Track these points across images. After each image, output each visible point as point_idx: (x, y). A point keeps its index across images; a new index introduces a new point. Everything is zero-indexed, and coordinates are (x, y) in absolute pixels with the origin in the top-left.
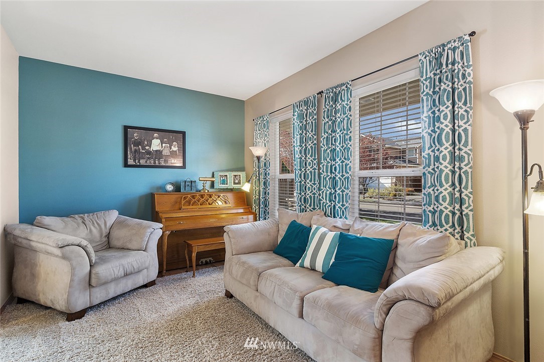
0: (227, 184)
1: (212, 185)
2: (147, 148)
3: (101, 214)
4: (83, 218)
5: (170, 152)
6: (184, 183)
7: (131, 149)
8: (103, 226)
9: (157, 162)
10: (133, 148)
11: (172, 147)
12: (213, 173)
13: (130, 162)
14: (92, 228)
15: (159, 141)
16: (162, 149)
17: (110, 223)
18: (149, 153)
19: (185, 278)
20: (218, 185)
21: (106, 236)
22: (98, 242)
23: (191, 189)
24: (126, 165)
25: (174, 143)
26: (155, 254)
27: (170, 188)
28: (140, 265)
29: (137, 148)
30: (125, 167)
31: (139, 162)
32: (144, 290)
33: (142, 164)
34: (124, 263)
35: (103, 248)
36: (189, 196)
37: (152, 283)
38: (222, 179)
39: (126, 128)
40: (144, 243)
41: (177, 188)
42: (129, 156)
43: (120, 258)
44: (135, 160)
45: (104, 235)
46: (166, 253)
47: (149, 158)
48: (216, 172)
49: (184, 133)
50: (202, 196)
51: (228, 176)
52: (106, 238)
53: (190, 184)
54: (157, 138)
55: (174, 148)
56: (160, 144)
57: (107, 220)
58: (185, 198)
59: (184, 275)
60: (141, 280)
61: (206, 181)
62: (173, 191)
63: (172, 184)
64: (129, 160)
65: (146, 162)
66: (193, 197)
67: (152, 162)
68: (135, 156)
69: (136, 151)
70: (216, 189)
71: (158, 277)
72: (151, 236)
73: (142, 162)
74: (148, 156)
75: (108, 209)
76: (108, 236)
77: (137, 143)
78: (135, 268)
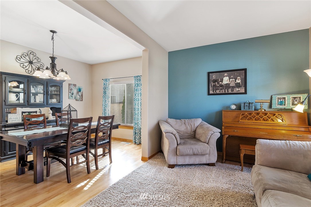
0: (285, 105)
1: (270, 106)
2: (220, 83)
3: (193, 120)
4: (185, 121)
5: (235, 84)
6: (243, 104)
7: (211, 85)
8: (193, 126)
9: (226, 91)
10: (213, 84)
11: (237, 80)
12: (272, 96)
13: (211, 92)
14: (188, 126)
15: (228, 78)
16: (229, 83)
17: (196, 125)
18: (221, 86)
19: (236, 169)
20: (276, 105)
21: (194, 131)
22: (189, 134)
23: (249, 108)
24: (209, 94)
25: (238, 77)
26: (215, 148)
27: (233, 107)
28: (202, 151)
29: (215, 84)
30: (208, 95)
31: (216, 92)
32: (207, 167)
33: (217, 93)
34: (193, 148)
35: (191, 138)
36: (246, 113)
37: (213, 165)
38: (280, 101)
39: (209, 73)
40: (207, 139)
41: (239, 107)
42: (210, 89)
43: (193, 144)
44: (213, 91)
45: (193, 131)
46: (225, 149)
47: (221, 89)
48: (274, 95)
49: (245, 70)
50: (258, 114)
51: (286, 99)
52: (194, 133)
53: (248, 105)
54: (226, 76)
55: (239, 81)
56: (229, 80)
57: (195, 123)
58: (243, 114)
59: (236, 167)
60: (204, 160)
61: (263, 102)
62: (235, 109)
63: (235, 105)
64: (210, 91)
65: (220, 91)
66: (250, 114)
67: (224, 91)
68: (214, 88)
69: (214, 85)
70: (274, 109)
71: (216, 162)
72: (212, 136)
73: (218, 92)
74: (221, 88)
75: (197, 117)
76: (195, 131)
77: (215, 81)
78: (199, 152)
